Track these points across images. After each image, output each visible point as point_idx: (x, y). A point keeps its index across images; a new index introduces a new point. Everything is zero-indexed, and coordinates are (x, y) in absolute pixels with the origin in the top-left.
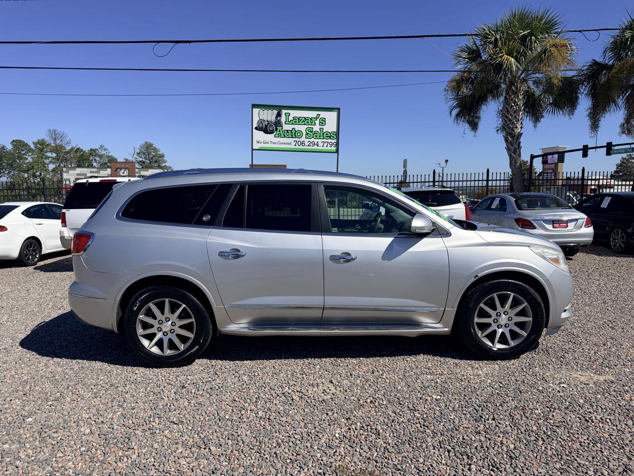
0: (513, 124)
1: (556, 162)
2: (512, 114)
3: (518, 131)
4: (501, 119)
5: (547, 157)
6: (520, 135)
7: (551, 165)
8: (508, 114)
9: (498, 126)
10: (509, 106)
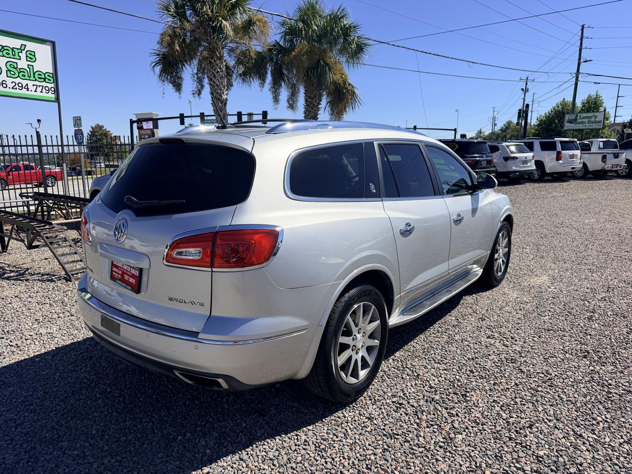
0: (221, 89)
1: (152, 128)
2: (219, 79)
3: (224, 97)
4: (196, 83)
5: (141, 123)
6: (226, 100)
7: (147, 131)
8: (215, 78)
9: (194, 90)
10: (215, 70)
